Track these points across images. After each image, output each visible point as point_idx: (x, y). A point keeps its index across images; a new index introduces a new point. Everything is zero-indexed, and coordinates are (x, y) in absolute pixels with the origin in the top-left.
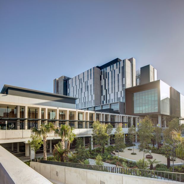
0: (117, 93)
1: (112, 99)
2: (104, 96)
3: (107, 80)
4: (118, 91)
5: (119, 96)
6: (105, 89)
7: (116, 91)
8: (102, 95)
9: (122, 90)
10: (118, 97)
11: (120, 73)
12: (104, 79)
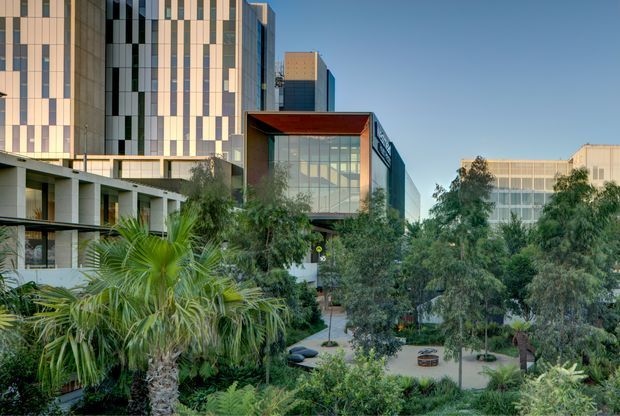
0: (199, 120)
1: (173, 144)
2: (128, 120)
3: (145, 51)
4: (206, 112)
5: (209, 134)
6: (135, 88)
7: (196, 109)
8: (116, 112)
9: (224, 115)
10: (206, 137)
11: (213, 40)
12: (129, 39)
